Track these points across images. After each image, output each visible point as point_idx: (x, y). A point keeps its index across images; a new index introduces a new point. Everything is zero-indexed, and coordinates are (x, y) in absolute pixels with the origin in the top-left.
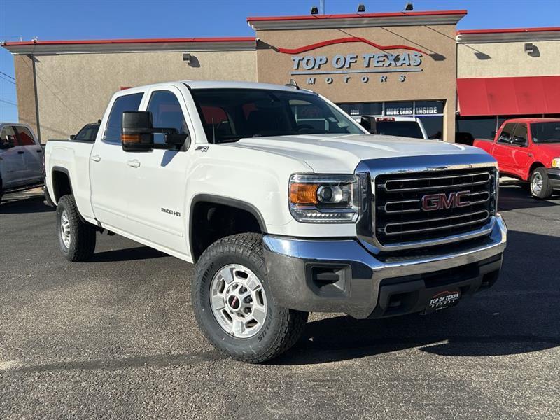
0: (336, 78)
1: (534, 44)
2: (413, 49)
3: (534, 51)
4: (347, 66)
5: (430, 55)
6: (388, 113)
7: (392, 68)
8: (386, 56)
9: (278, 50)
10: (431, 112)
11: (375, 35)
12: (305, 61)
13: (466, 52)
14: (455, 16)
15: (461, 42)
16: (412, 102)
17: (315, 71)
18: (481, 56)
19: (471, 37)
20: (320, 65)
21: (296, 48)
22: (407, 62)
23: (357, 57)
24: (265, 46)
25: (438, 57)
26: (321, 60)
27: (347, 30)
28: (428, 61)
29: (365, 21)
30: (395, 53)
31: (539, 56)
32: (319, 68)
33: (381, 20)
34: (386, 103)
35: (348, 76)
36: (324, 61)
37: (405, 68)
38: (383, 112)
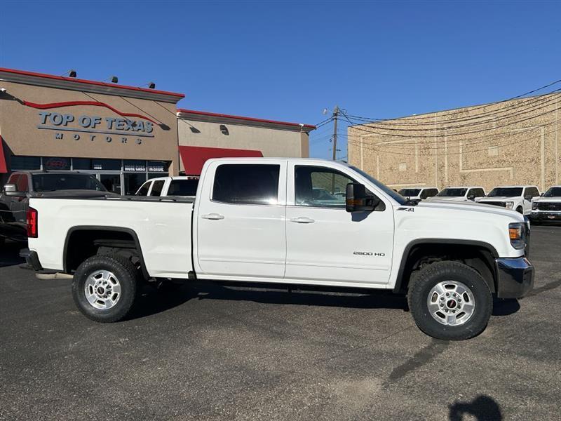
0: (82, 135)
1: (226, 125)
2: (147, 119)
3: (225, 131)
4: (92, 125)
5: (160, 125)
6: (126, 169)
7: (130, 132)
8: (125, 121)
9: (24, 103)
10: (159, 170)
11: (115, 102)
12: (52, 116)
13: (184, 126)
14: (175, 98)
15: (180, 118)
16: (145, 161)
17: (62, 126)
18: (194, 130)
19: (187, 115)
20: (67, 122)
21: (42, 104)
22: (141, 128)
23: (101, 119)
24: (10, 98)
25: (165, 127)
26: (68, 118)
27: (91, 95)
28: (157, 129)
29: (109, 90)
30: (132, 119)
31: (228, 134)
32: (66, 125)
33: (122, 91)
34: (124, 160)
35: (93, 134)
36: (70, 119)
37: (140, 132)
38: (122, 168)
